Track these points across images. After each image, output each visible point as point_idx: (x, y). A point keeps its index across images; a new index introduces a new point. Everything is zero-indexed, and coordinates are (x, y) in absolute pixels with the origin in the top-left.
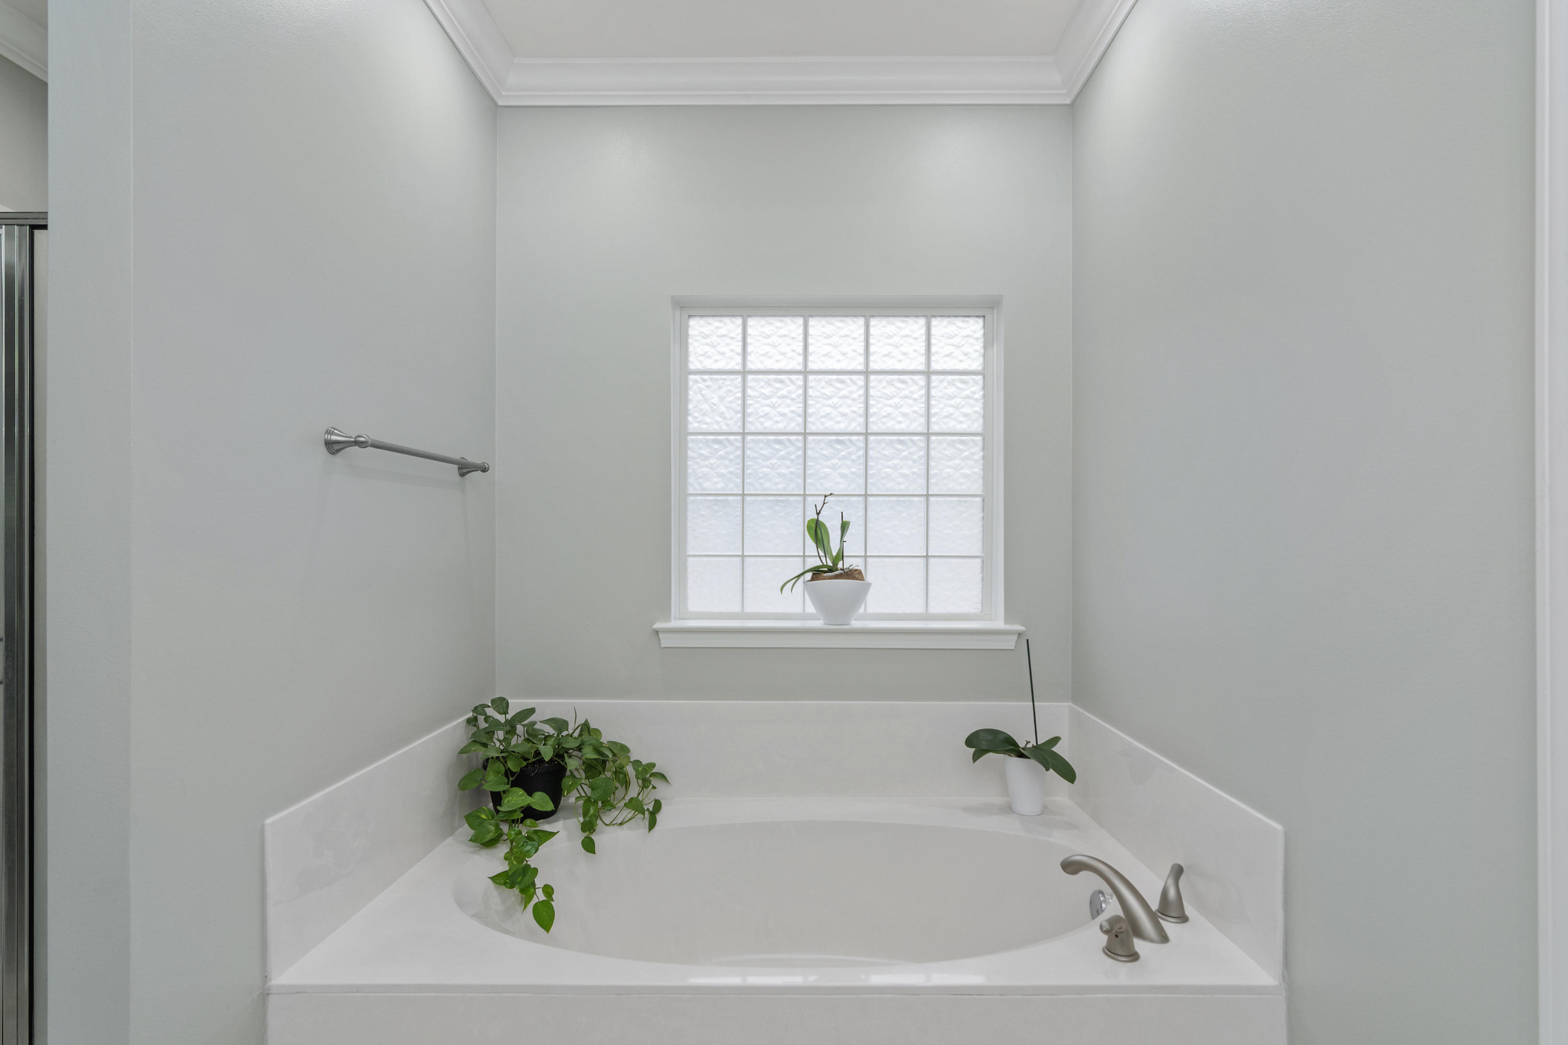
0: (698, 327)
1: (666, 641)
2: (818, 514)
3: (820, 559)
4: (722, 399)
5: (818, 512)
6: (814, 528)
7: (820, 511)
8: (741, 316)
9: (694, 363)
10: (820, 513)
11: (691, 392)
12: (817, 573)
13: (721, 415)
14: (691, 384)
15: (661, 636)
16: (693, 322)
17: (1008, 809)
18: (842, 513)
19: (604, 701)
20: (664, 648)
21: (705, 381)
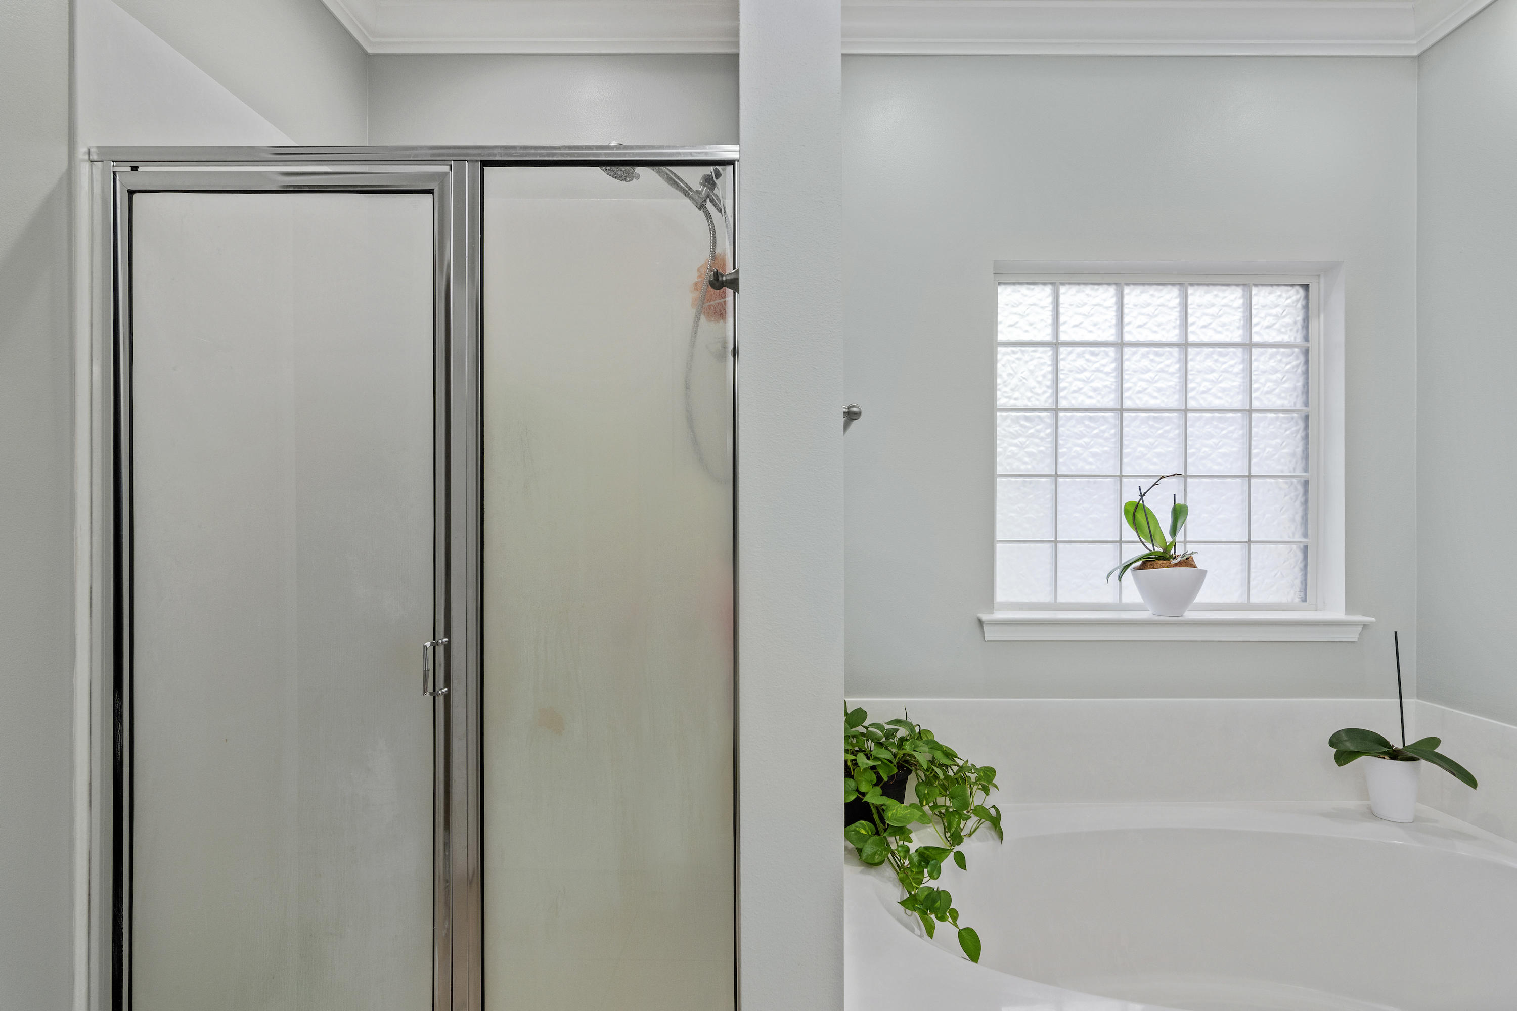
0: (1006, 296)
1: (991, 634)
2: (1142, 496)
3: (1145, 545)
4: (1032, 372)
5: (1143, 494)
6: (1132, 512)
7: (1145, 493)
8: (1051, 283)
9: (1004, 333)
10: (1144, 495)
11: (999, 365)
12: (1148, 562)
13: (1031, 390)
14: (999, 357)
15: (986, 628)
16: (1000, 289)
17: (1372, 815)
18: (1175, 495)
19: (928, 699)
20: (987, 641)
21: (1014, 353)
